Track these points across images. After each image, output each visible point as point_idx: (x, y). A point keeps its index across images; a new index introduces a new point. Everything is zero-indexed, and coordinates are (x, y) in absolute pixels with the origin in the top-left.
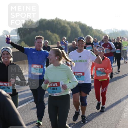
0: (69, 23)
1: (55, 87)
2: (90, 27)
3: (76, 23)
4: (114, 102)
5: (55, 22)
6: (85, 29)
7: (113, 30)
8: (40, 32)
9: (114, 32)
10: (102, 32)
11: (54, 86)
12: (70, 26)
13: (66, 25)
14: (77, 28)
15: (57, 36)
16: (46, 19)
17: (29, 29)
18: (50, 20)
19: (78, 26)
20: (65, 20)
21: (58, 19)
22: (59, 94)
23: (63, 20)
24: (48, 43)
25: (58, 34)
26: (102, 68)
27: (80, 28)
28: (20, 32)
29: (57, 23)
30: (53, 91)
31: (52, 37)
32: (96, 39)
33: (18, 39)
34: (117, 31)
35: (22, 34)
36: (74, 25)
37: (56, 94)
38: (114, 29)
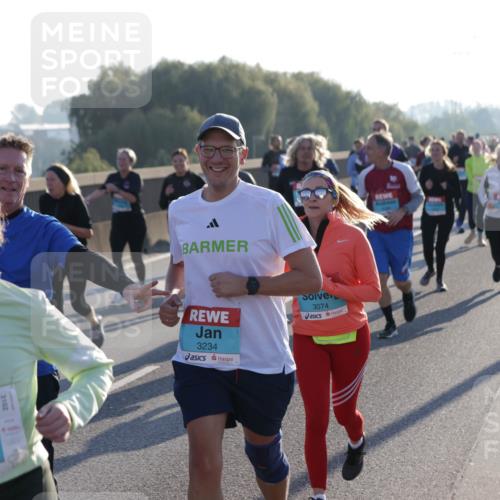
0: (271, 79)
2: (354, 94)
3: (298, 77)
5: (220, 75)
7: (442, 104)
9: (446, 113)
10: (399, 113)
12: (274, 90)
13: (261, 85)
18: (196, 67)
19: (309, 89)
20: (258, 66)
21: (228, 62)
29: (226, 79)
33: (72, 141)
34: (458, 111)
36: (292, 87)
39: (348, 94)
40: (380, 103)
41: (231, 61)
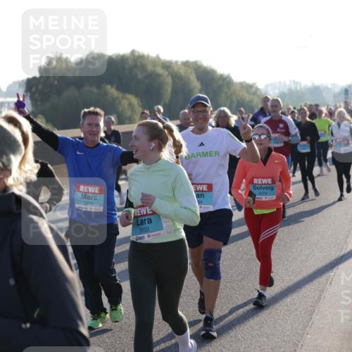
0: (167, 66)
2: (225, 76)
3: (186, 64)
4: (291, 283)
5: (130, 63)
7: (288, 83)
8: (87, 88)
9: (290, 89)
10: (257, 89)
11: (144, 215)
12: (170, 73)
13: (160, 70)
14: (189, 78)
15: (135, 101)
17: (56, 82)
18: (114, 57)
19: (193, 72)
20: (158, 57)
21: (136, 54)
22: (158, 235)
23: (152, 57)
25: (136, 96)
27: (199, 78)
28: (34, 89)
29: (135, 66)
31: (120, 103)
34: (299, 88)
35: (37, 95)
36: (182, 71)
37: (149, 236)
38: (290, 81)
39: (221, 75)
40: (244, 82)
41: (139, 53)
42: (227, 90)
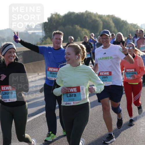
0: (100, 17)
1: (74, 94)
2: (124, 21)
3: (108, 16)
5: (85, 16)
6: (119, 24)
11: (72, 92)
12: (102, 20)
13: (98, 19)
14: (110, 22)
16: (75, 12)
19: (111, 19)
20: (97, 13)
21: (88, 12)
22: (78, 103)
24: (72, 39)
25: (88, 29)
26: (132, 69)
29: (87, 17)
30: (70, 98)
32: (131, 35)
35: (47, 30)
36: (107, 19)
37: (74, 103)
39: (123, 21)
40: (132, 24)
41: (89, 12)
42: (125, 27)
